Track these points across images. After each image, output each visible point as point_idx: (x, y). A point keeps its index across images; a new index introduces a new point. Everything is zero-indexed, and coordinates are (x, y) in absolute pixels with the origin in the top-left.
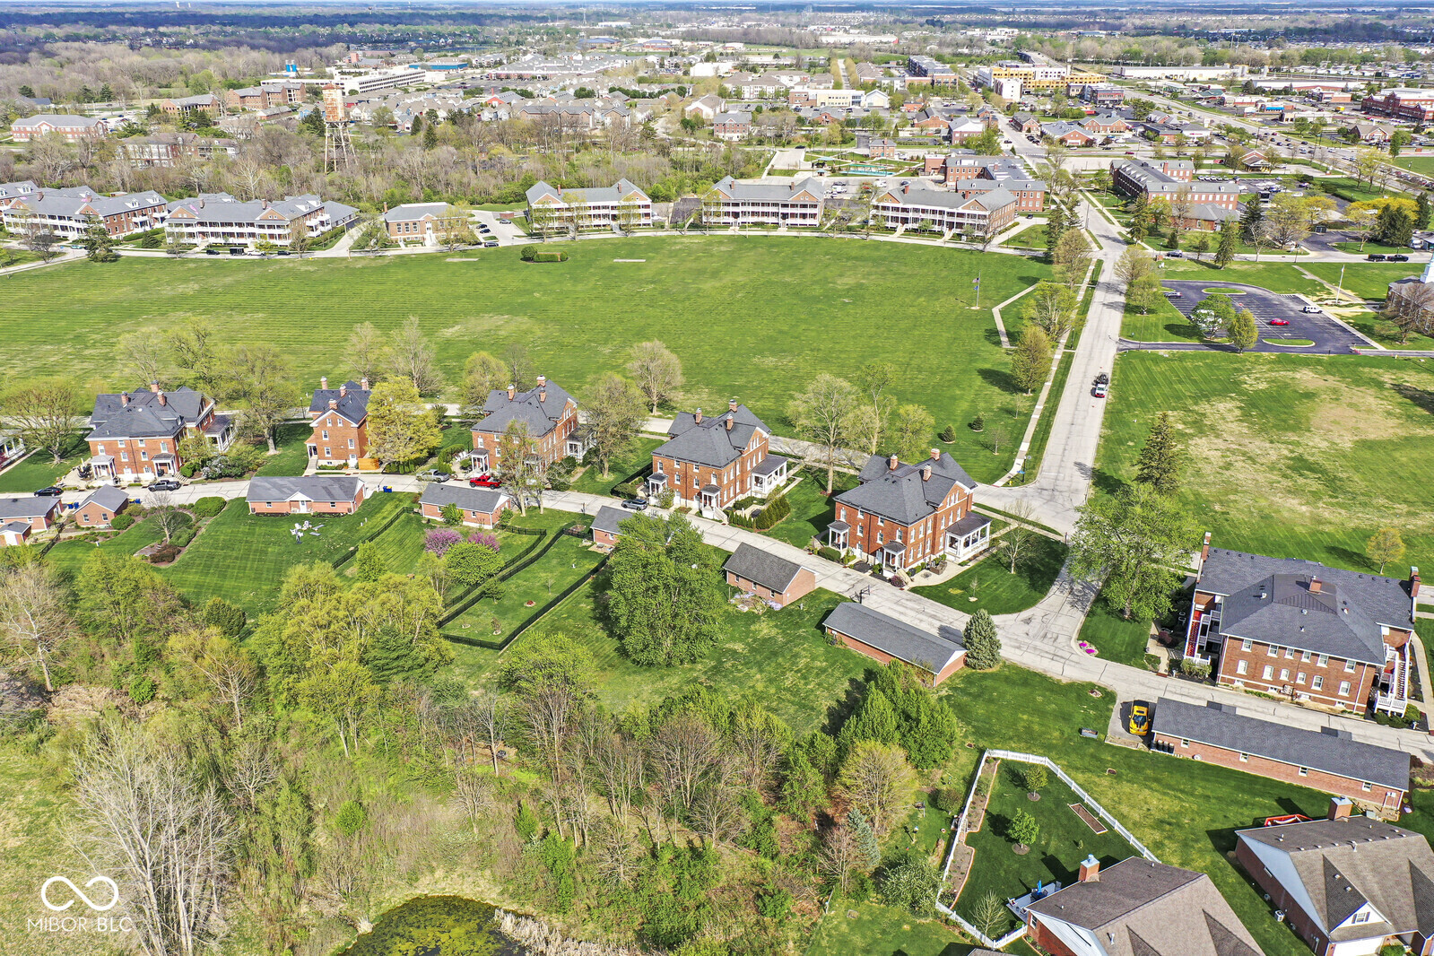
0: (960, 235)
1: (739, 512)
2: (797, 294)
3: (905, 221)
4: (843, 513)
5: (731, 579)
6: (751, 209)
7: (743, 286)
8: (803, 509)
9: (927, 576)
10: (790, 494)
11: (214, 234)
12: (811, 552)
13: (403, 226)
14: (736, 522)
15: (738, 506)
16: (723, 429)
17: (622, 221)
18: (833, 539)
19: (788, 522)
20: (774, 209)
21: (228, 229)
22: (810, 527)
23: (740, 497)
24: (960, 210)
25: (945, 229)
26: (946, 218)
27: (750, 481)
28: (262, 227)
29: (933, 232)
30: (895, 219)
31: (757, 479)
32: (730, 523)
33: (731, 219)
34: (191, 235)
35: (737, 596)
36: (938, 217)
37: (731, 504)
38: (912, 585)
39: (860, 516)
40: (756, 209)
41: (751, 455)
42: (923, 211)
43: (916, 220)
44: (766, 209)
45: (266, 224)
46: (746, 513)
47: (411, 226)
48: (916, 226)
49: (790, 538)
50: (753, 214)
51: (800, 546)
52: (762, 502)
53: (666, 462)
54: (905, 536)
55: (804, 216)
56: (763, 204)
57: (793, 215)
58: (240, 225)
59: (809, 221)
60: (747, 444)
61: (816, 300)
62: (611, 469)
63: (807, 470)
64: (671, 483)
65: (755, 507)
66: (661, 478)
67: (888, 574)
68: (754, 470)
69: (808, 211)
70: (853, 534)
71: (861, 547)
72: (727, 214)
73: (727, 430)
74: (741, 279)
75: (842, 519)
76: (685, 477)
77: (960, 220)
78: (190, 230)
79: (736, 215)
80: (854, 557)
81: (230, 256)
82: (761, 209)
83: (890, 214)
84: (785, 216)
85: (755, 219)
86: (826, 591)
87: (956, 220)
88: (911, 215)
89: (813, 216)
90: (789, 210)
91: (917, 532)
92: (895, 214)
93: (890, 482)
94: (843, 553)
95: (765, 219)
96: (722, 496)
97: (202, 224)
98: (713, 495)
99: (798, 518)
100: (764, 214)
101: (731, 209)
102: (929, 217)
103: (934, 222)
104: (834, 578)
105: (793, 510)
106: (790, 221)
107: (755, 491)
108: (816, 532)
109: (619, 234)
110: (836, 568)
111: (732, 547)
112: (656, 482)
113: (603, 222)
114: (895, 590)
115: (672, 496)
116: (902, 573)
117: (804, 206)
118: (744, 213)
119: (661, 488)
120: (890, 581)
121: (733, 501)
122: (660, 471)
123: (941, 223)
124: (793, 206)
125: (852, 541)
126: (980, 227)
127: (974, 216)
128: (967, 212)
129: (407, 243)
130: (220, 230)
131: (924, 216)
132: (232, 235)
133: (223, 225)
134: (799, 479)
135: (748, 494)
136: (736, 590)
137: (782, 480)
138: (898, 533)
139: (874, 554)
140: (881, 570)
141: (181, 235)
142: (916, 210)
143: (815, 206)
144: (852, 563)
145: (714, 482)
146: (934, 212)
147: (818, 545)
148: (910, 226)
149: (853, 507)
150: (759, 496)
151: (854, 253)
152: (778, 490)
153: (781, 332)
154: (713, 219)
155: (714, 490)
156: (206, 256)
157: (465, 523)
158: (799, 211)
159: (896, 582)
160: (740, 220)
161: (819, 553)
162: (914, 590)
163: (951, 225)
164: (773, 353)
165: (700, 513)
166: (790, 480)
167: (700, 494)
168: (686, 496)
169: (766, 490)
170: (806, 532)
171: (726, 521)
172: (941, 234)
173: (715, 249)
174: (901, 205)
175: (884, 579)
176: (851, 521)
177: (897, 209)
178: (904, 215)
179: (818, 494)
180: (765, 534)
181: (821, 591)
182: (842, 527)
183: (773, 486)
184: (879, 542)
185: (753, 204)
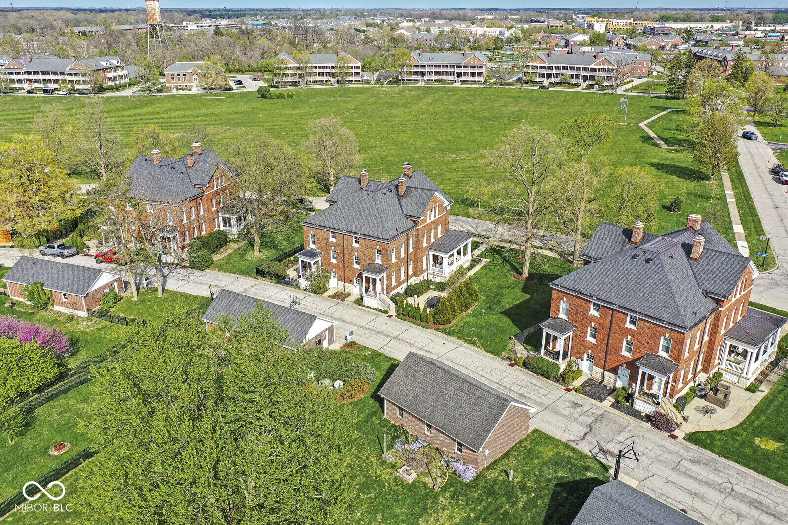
0: (592, 86)
1: (410, 300)
2: (470, 116)
3: (549, 76)
4: (563, 306)
5: (391, 414)
6: (434, 70)
7: (427, 112)
8: (494, 299)
9: (706, 411)
10: (476, 277)
11: (37, 81)
12: (513, 362)
13: (176, 77)
14: (406, 314)
15: (411, 291)
16: (393, 195)
17: (339, 79)
18: (547, 343)
19: (476, 315)
20: (452, 70)
21: (47, 77)
22: (506, 322)
23: (414, 281)
24: (593, 66)
25: (580, 81)
26: (582, 73)
27: (427, 262)
28: (70, 75)
29: (571, 84)
30: (542, 75)
31: (435, 258)
32: (398, 315)
33: (419, 78)
34: (19, 81)
35: (399, 446)
36: (575, 73)
37: (401, 289)
38: (688, 428)
39: (593, 312)
40: (437, 70)
41: (429, 227)
42: (564, 68)
43: (557, 76)
44: (445, 70)
45: (73, 72)
46: (420, 302)
47: (182, 77)
48: (558, 80)
49: (480, 338)
50: (436, 73)
51: (496, 353)
52: (441, 287)
53: (320, 234)
54: (676, 349)
55: (473, 75)
56: (443, 66)
57: (465, 74)
58: (55, 74)
59: (476, 79)
60: (423, 212)
61: (486, 118)
62: (263, 245)
63: (496, 251)
64: (326, 260)
65: (432, 294)
66: (312, 254)
67: (643, 406)
68: (431, 247)
69: (476, 71)
70: (579, 339)
71: (591, 359)
72: (416, 73)
73: (399, 197)
74: (425, 108)
75: (562, 315)
76: (343, 253)
77: (593, 74)
78: (19, 77)
79: (423, 74)
80: (580, 372)
81: (44, 95)
82: (441, 70)
83: (539, 71)
84: (459, 75)
85: (437, 77)
86: (548, 439)
87: (589, 74)
88: (554, 72)
89: (480, 74)
90: (462, 70)
91: (694, 341)
92: (542, 71)
93: (640, 260)
94: (563, 365)
95: (444, 77)
96: (389, 278)
97: (28, 73)
98: (378, 278)
99: (490, 309)
100: (443, 73)
101: (419, 70)
102: (569, 72)
103: (572, 76)
104: (556, 412)
105: (482, 298)
106: (463, 78)
107: (430, 272)
108: (516, 330)
109: (336, 85)
110: (554, 391)
111: (399, 353)
112: (307, 260)
113: (325, 78)
114: (660, 437)
115: (328, 278)
116: (667, 407)
117: (473, 67)
118: (429, 73)
119: (314, 268)
120: (648, 418)
121: (404, 285)
122: (313, 246)
123: (577, 77)
124: (465, 67)
125: (577, 348)
126: (609, 79)
127: (604, 70)
128: (598, 67)
129: (178, 88)
130: (41, 77)
131: (565, 72)
132: (49, 81)
133: (43, 73)
134: (486, 261)
135: (424, 277)
136: (398, 434)
137: (465, 261)
138: (662, 342)
139: (615, 371)
140: (630, 397)
141: (13, 81)
142: (558, 68)
143: (482, 67)
144: (577, 383)
145: (378, 261)
146: (572, 69)
147: (522, 351)
148: (553, 80)
149: (581, 298)
150: (437, 280)
151: (513, 95)
152: (461, 272)
153: (458, 137)
154: (406, 78)
155: (379, 270)
156: (27, 94)
157: (57, 308)
158: (470, 71)
159: (659, 422)
160: (426, 78)
161: (526, 365)
162: (693, 438)
163: (585, 78)
164: (451, 151)
165: (360, 301)
166: (475, 262)
167: (360, 275)
168: (343, 278)
169: (448, 271)
170: (502, 330)
171: (393, 311)
172: (578, 85)
173: (406, 93)
174: (546, 65)
175: (637, 414)
176: (578, 318)
177: (543, 68)
178: (549, 72)
179: (511, 278)
180: (444, 332)
181: (539, 437)
182: (562, 328)
183: (455, 267)
184: (625, 353)
185: (436, 66)
